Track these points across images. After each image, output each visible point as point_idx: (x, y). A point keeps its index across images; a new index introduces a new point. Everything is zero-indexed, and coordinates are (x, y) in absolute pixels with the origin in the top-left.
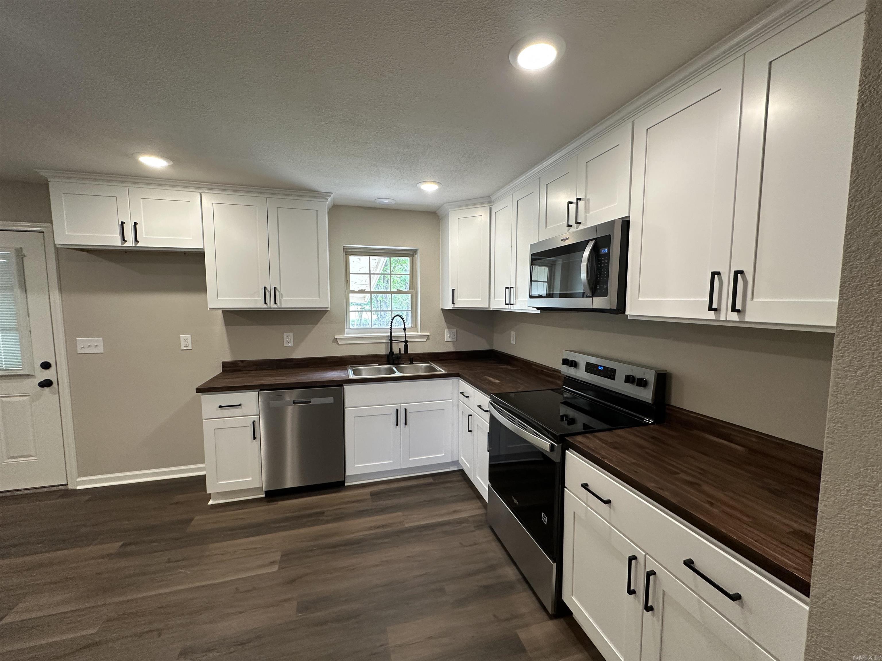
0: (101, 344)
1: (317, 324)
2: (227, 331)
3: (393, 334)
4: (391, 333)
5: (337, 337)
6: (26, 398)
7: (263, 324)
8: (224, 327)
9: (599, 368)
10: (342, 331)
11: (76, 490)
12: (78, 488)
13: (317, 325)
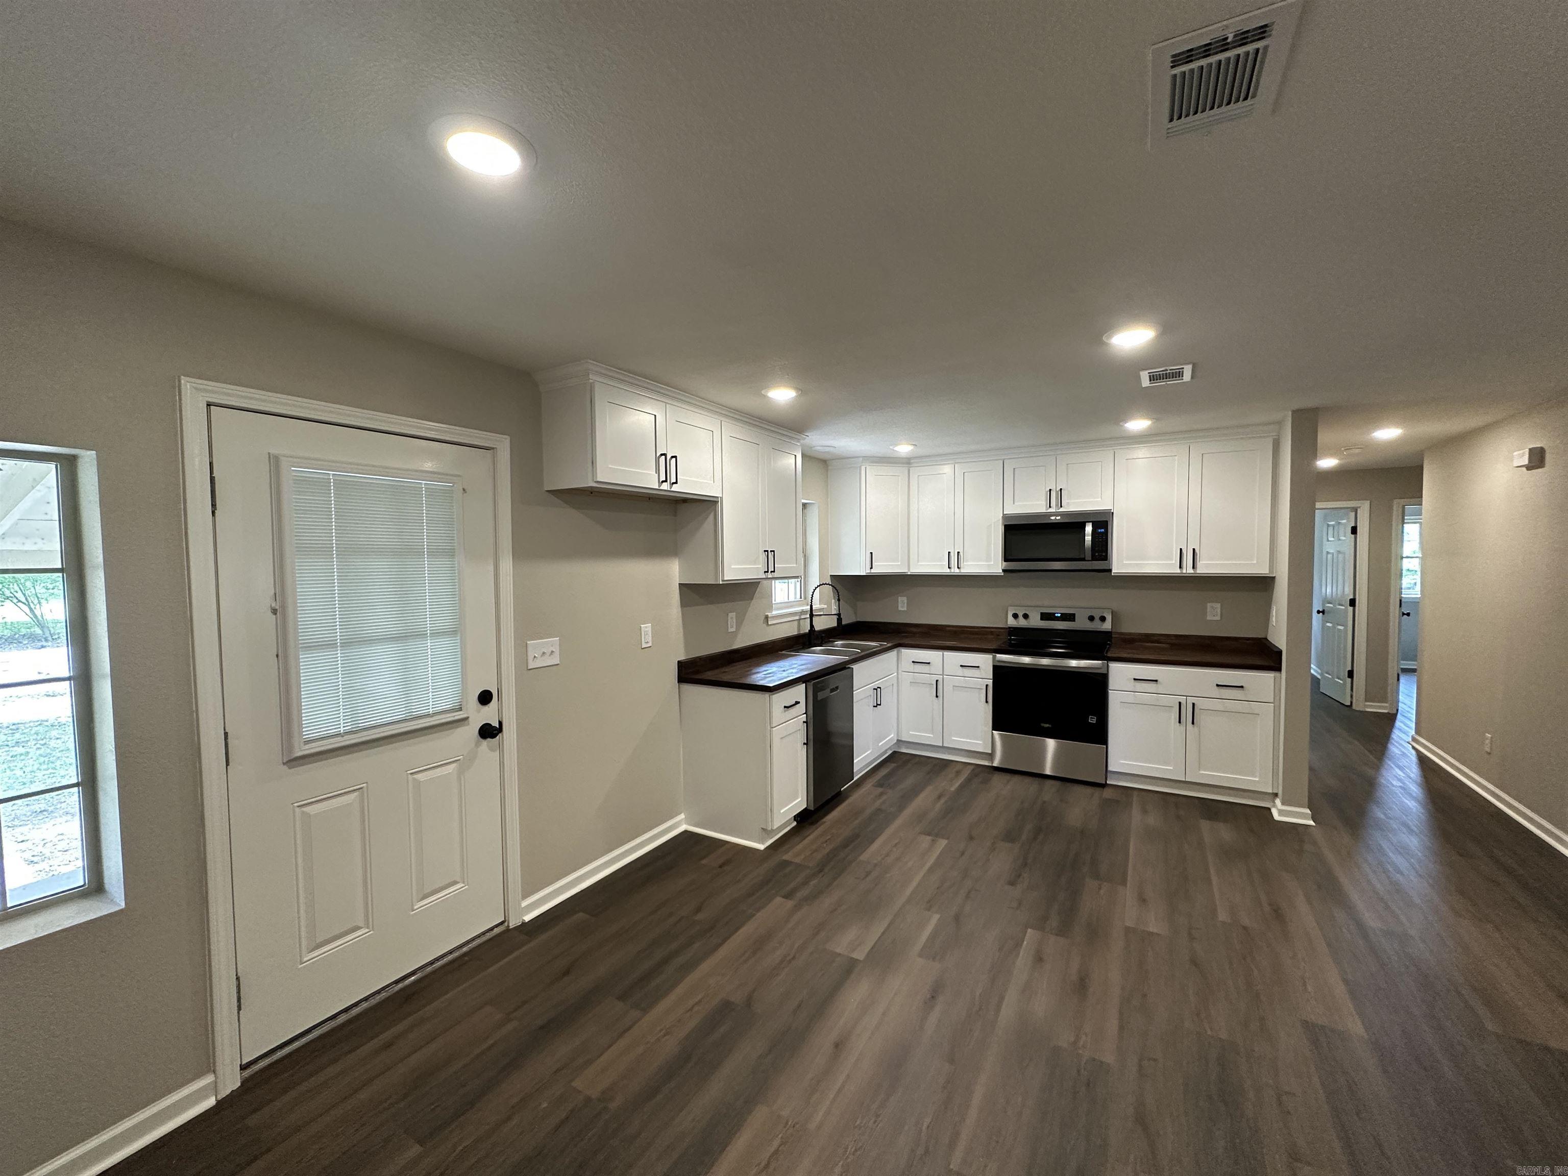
0: (556, 649)
1: (752, 599)
2: (683, 614)
3: (813, 607)
4: (811, 606)
5: (769, 614)
6: (454, 765)
7: (712, 603)
8: (680, 609)
9: (1056, 615)
10: (770, 607)
11: (524, 924)
12: (527, 918)
13: (753, 601)
